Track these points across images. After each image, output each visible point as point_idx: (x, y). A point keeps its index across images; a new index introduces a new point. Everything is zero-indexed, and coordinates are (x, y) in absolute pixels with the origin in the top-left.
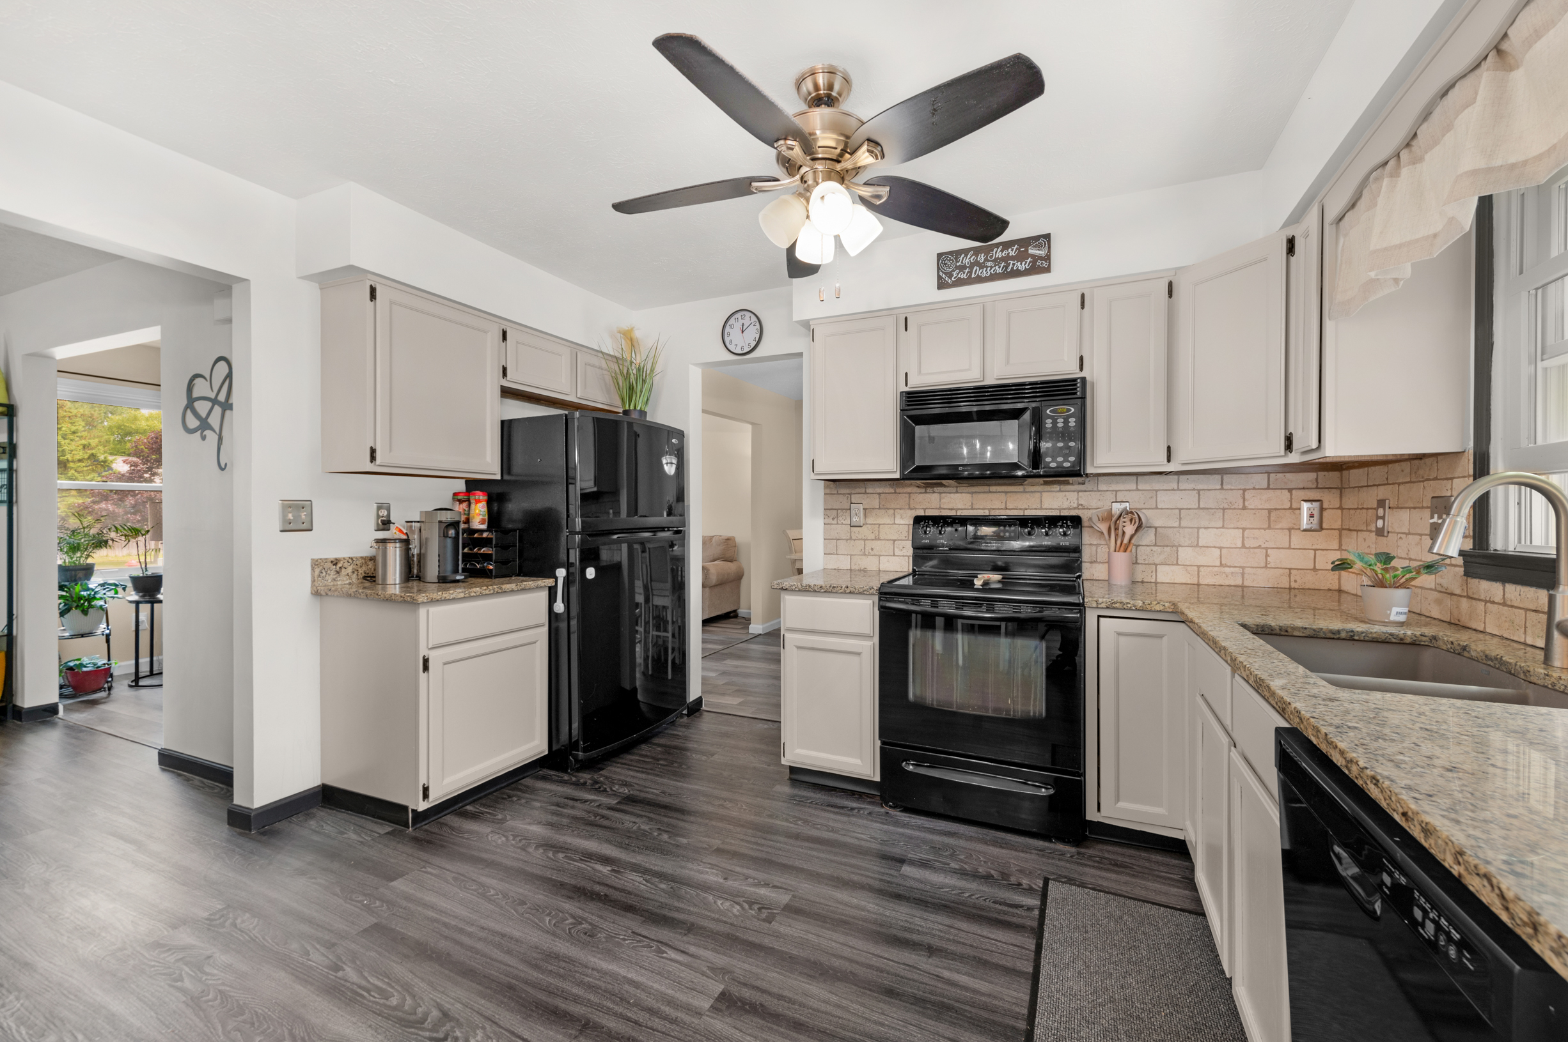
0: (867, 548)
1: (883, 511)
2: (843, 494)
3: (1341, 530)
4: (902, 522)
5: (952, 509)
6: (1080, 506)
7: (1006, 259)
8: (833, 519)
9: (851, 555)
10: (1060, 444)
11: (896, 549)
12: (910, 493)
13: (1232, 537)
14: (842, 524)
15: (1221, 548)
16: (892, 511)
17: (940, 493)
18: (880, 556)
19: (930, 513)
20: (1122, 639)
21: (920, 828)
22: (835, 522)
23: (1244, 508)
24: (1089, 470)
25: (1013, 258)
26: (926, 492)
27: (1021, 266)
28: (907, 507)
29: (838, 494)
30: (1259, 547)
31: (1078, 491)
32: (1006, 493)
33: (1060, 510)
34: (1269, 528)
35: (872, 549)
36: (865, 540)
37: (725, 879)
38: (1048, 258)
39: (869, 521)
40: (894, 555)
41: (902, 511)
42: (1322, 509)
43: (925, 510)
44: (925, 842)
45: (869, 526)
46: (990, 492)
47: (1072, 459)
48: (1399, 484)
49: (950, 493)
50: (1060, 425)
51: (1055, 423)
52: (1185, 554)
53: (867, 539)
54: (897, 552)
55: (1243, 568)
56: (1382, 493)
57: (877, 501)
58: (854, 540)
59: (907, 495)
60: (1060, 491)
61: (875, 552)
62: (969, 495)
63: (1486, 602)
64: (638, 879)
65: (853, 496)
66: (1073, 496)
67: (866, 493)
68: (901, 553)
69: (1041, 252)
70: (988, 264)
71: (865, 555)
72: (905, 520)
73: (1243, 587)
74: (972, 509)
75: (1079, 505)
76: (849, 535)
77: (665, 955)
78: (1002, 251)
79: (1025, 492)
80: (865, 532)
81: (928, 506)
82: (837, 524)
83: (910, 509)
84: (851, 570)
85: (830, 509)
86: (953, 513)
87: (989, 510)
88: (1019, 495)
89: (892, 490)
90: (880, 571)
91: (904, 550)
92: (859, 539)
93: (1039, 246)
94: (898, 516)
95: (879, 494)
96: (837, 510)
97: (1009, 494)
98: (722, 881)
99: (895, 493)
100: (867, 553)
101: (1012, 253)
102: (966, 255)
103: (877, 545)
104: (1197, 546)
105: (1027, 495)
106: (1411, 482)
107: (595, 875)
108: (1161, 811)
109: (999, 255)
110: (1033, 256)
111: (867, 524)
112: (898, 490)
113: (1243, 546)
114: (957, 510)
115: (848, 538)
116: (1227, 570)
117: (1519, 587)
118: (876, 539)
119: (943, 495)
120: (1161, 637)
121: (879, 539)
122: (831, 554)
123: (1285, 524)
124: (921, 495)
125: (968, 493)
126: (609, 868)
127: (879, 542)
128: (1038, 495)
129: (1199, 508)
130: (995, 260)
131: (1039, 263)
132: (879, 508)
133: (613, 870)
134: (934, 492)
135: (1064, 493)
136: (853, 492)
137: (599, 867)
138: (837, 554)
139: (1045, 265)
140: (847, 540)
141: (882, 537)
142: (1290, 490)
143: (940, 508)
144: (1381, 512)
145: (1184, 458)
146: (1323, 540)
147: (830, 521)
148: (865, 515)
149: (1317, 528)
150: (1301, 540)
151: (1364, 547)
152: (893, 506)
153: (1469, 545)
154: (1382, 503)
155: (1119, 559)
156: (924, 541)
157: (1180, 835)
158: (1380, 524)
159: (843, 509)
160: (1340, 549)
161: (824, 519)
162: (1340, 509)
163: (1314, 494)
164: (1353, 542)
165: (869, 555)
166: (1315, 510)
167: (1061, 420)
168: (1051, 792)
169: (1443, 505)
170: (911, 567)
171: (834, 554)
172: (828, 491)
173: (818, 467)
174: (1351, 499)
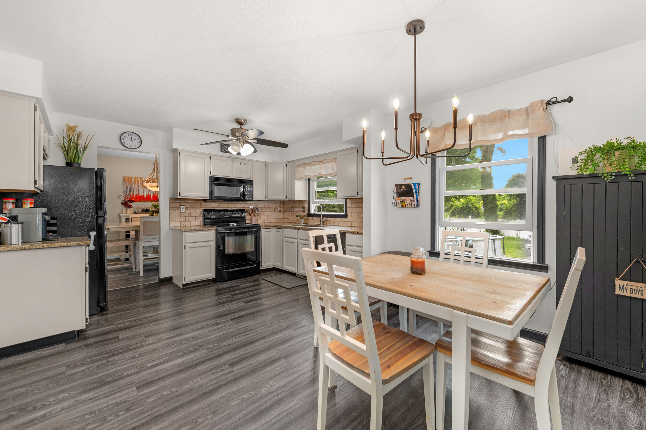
0: (186, 219)
1: (192, 208)
2: (178, 203)
3: (283, 211)
4: (198, 211)
8: (174, 210)
9: (180, 222)
10: (249, 194)
12: (200, 203)
13: (269, 213)
14: (177, 212)
15: (268, 215)
16: (195, 208)
17: (210, 203)
18: (191, 221)
19: (207, 208)
20: (266, 233)
22: (174, 211)
23: (271, 207)
24: (254, 200)
29: (175, 202)
30: (273, 215)
33: (239, 208)
34: (274, 211)
35: (188, 220)
36: (185, 217)
39: (187, 211)
41: (198, 208)
43: (205, 208)
46: (223, 203)
47: (251, 197)
48: (295, 204)
49: (213, 203)
51: (248, 189)
52: (262, 217)
54: (197, 220)
55: (271, 219)
56: (292, 205)
57: (190, 205)
58: (182, 217)
61: (189, 220)
62: (218, 204)
63: (309, 220)
66: (242, 205)
67: (186, 202)
68: (198, 220)
71: (185, 221)
72: (199, 211)
73: (271, 223)
74: (219, 207)
76: (180, 215)
79: (232, 203)
80: (186, 214)
81: (206, 206)
82: (175, 212)
83: (201, 207)
84: (180, 226)
85: (172, 207)
86: (214, 209)
87: (223, 208)
88: (230, 204)
89: (195, 202)
90: (191, 226)
95: (191, 203)
96: (175, 207)
97: (228, 204)
103: (190, 218)
104: (263, 215)
106: (298, 204)
108: (271, 263)
112: (197, 202)
113: (271, 215)
114: (215, 208)
116: (269, 219)
117: (313, 217)
118: (189, 216)
120: (271, 231)
121: (191, 216)
123: (276, 211)
124: (204, 203)
128: (235, 204)
129: (264, 207)
135: (240, 204)
136: (181, 202)
140: (179, 217)
141: (191, 215)
142: (277, 204)
143: (210, 207)
144: (293, 208)
145: (269, 198)
146: (281, 213)
147: (172, 211)
148: (186, 209)
149: (280, 211)
150: (278, 213)
151: (289, 214)
152: (195, 206)
153: (308, 213)
154: (293, 207)
155: (254, 218)
156: (208, 216)
157: (274, 267)
158: (293, 210)
159: (177, 207)
160: (283, 215)
161: (170, 210)
162: (283, 208)
163: (280, 205)
164: (286, 213)
165: (187, 221)
166: (280, 208)
167: (249, 189)
168: (255, 265)
169: (303, 207)
170: (202, 224)
171: (174, 222)
172: (171, 201)
173: (182, 195)
174: (286, 206)
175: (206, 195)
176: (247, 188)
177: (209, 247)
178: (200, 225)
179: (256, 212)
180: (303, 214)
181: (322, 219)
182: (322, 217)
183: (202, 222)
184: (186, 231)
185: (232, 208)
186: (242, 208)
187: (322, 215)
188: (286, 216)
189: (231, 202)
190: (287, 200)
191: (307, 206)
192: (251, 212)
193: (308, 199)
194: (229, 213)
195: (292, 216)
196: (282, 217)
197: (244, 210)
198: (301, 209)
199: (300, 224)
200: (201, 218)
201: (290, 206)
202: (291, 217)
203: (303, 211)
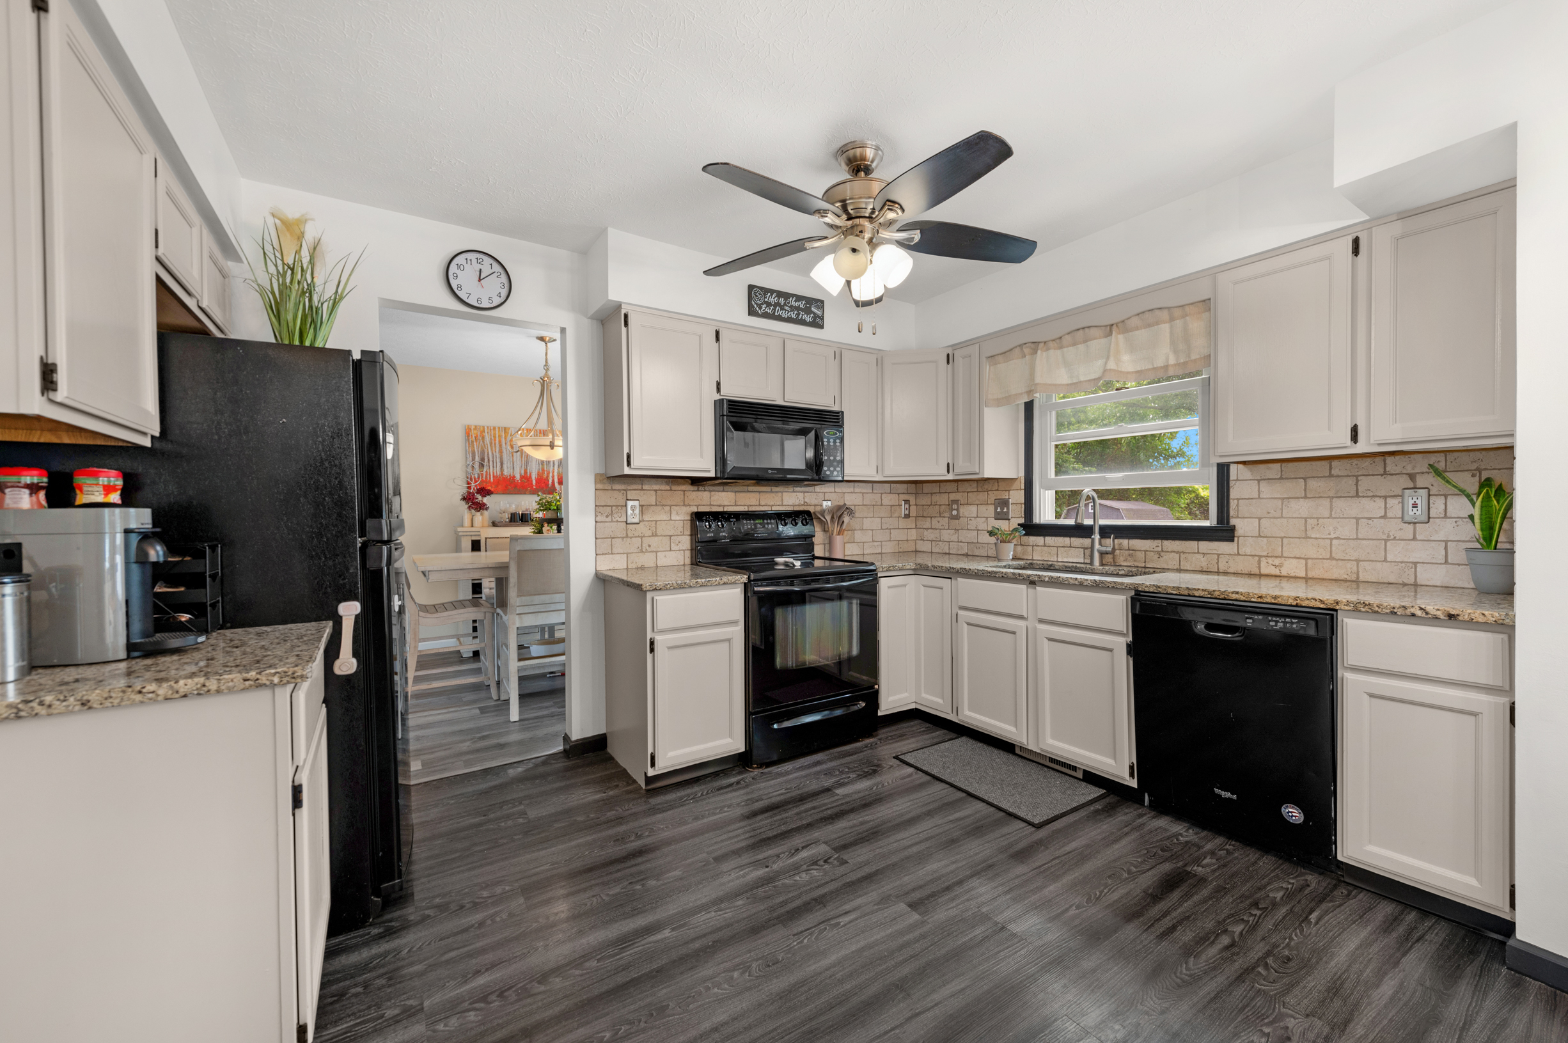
0: (644, 545)
1: (660, 508)
2: (619, 490)
3: (916, 517)
4: (678, 518)
5: (720, 506)
6: (805, 504)
7: (798, 308)
8: (607, 516)
9: (627, 554)
10: (832, 458)
11: (672, 544)
12: (684, 491)
14: (617, 521)
15: (872, 530)
16: (668, 508)
17: (710, 491)
18: (657, 552)
19: (702, 509)
21: (802, 768)
22: (609, 519)
23: (882, 505)
24: (845, 478)
25: (802, 310)
26: (698, 490)
27: (808, 318)
28: (682, 504)
29: (612, 490)
30: (887, 529)
31: (804, 492)
32: (760, 492)
33: (794, 506)
34: (891, 517)
35: (649, 546)
36: (642, 537)
37: (767, 867)
38: (822, 318)
39: (646, 517)
40: (671, 550)
41: (677, 508)
42: (910, 506)
43: (698, 506)
44: (818, 773)
45: (646, 523)
46: (748, 491)
47: (838, 469)
48: (968, 492)
49: (718, 491)
50: (832, 444)
51: (829, 442)
52: (860, 535)
53: (644, 536)
54: (674, 547)
55: (881, 542)
56: (953, 496)
57: (654, 497)
58: (631, 538)
59: (682, 493)
60: (794, 492)
61: (652, 548)
62: (733, 494)
63: (1033, 546)
64: (709, 916)
65: (628, 492)
66: (801, 495)
67: (642, 490)
68: (678, 548)
69: (819, 313)
70: (787, 308)
71: (642, 552)
72: (680, 517)
73: (881, 553)
74: (736, 505)
75: (805, 502)
76: (625, 532)
77: (842, 924)
78: (795, 301)
79: (771, 492)
80: (642, 529)
81: (703, 502)
82: (612, 521)
83: (685, 505)
84: (627, 569)
85: (603, 506)
86: (720, 509)
87: (748, 506)
88: (768, 495)
89: (668, 488)
90: (657, 566)
91: (680, 545)
92: (636, 537)
93: (817, 307)
94: (674, 513)
95: (656, 491)
96: (612, 506)
97: (762, 494)
98: (767, 869)
99: (671, 490)
100: (644, 550)
101: (802, 306)
102: (772, 295)
103: (654, 542)
104: (863, 529)
105: (773, 495)
106: (977, 491)
107: (668, 943)
109: (793, 303)
110: (814, 314)
111: (643, 521)
112: (674, 488)
113: (882, 529)
114: (724, 506)
115: (624, 536)
116: (876, 544)
117: (1053, 538)
118: (653, 536)
119: (713, 493)
120: (910, 586)
121: (656, 535)
122: (606, 554)
123: (896, 515)
124: (694, 493)
125: (732, 492)
126: (668, 930)
127: (656, 538)
128: (780, 494)
129: (863, 505)
130: (791, 307)
131: (818, 320)
132: (656, 505)
133: (673, 929)
134: (705, 491)
135: (795, 494)
136: (629, 488)
137: (659, 937)
138: (612, 554)
139: (821, 322)
140: (623, 538)
141: (659, 533)
142: (898, 494)
143: (711, 505)
144: (955, 506)
145: (887, 473)
146: (910, 523)
147: (603, 518)
148: (642, 512)
149: (907, 516)
150: (903, 523)
151: (938, 526)
152: (669, 503)
153: (1022, 521)
154: (956, 502)
155: (838, 540)
156: (708, 535)
157: (913, 706)
158: (955, 513)
159: (617, 506)
160: (916, 528)
161: (596, 516)
162: (916, 505)
163: (906, 497)
164: (927, 523)
165: (647, 551)
166: (907, 506)
167: (832, 440)
168: (864, 704)
169: (1005, 503)
170: (688, 561)
171: (608, 554)
172: (600, 486)
173: (635, 462)
174: (924, 500)
175: (705, 466)
176: (825, 440)
177: (726, 644)
178: (684, 565)
179: (846, 519)
180: (1003, 525)
181: (1097, 546)
182: (1097, 537)
183: (688, 554)
184: (656, 589)
185: (774, 508)
186: (801, 508)
187: (1097, 530)
188: (926, 533)
189: (768, 489)
190: (950, 477)
191: (1017, 497)
192: (828, 518)
193: (1022, 474)
194: (768, 524)
195: (952, 532)
196: (913, 534)
197: (808, 513)
198: (991, 508)
199: (999, 560)
200: (686, 542)
201: (944, 499)
202: (946, 535)
203: (1002, 516)
